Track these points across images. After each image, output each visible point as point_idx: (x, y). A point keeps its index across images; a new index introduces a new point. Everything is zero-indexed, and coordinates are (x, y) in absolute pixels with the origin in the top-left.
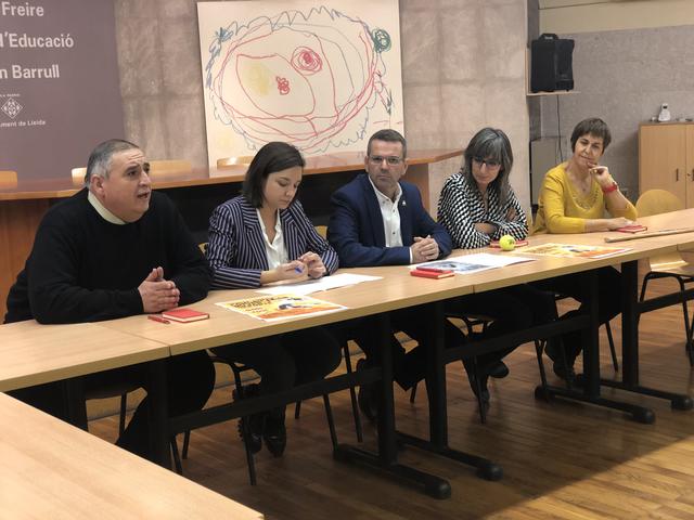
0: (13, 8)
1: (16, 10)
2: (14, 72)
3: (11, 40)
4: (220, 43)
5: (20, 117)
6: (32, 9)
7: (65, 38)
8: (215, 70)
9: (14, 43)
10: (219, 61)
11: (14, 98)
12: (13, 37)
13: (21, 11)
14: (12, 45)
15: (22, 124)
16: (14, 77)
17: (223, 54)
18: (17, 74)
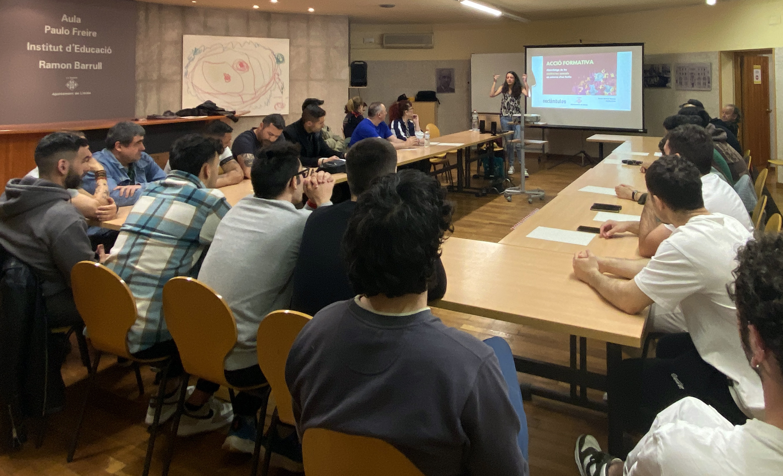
0: (79, 32)
1: (80, 33)
2: (76, 65)
3: (76, 48)
4: (194, 55)
5: (75, 90)
6: (90, 32)
7: (107, 49)
8: (190, 69)
9: (77, 50)
10: (193, 64)
11: (75, 80)
12: (77, 47)
13: (83, 33)
14: (76, 51)
15: (77, 94)
16: (75, 68)
17: (196, 60)
18: (77, 67)
